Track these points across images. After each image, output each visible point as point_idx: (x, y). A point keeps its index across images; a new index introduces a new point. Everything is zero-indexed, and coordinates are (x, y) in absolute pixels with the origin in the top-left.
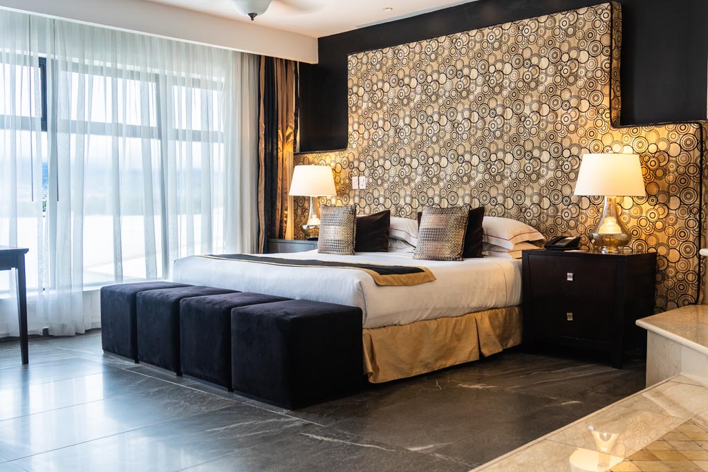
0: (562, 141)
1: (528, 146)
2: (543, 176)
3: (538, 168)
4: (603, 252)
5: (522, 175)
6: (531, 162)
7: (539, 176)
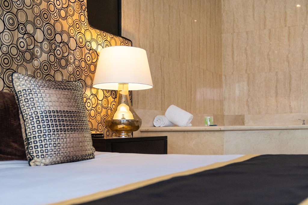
0: (54, 24)
1: (22, 18)
2: (37, 57)
3: (32, 47)
4: (123, 137)
5: (14, 51)
6: (25, 37)
7: (33, 56)
